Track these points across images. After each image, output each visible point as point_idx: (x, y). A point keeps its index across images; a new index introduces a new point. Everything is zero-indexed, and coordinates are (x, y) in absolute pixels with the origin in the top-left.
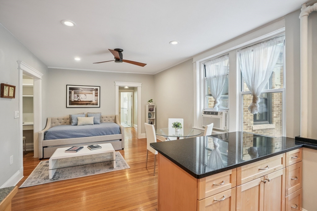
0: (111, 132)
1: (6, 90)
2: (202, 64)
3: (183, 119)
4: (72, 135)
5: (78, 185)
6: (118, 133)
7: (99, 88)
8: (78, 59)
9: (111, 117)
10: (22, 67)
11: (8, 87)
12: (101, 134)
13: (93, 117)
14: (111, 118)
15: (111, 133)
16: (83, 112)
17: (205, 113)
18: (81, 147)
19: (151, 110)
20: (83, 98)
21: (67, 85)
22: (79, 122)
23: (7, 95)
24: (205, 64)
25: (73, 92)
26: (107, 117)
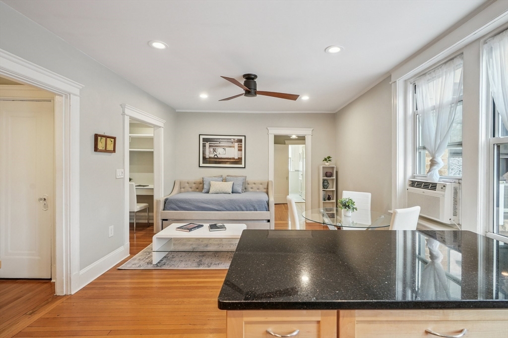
0: (254, 206)
1: (102, 143)
2: (409, 83)
3: (369, 195)
4: (198, 206)
5: (179, 280)
6: (265, 209)
7: (243, 138)
8: (204, 96)
9: (261, 184)
10: (127, 111)
11: (104, 139)
12: (238, 208)
13: (232, 183)
14: (261, 186)
15: (252, 208)
16: (221, 174)
17: (413, 184)
18: (200, 225)
19: (328, 174)
20: (221, 153)
21: (200, 135)
22: (211, 188)
23: (104, 149)
24: (416, 84)
25: (207, 144)
26: (255, 184)
